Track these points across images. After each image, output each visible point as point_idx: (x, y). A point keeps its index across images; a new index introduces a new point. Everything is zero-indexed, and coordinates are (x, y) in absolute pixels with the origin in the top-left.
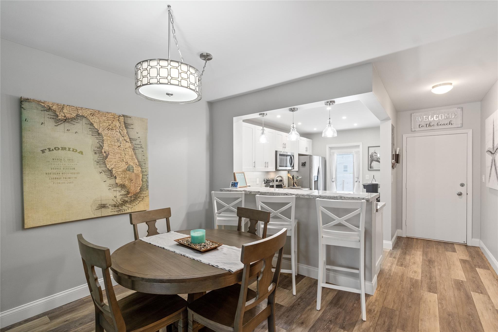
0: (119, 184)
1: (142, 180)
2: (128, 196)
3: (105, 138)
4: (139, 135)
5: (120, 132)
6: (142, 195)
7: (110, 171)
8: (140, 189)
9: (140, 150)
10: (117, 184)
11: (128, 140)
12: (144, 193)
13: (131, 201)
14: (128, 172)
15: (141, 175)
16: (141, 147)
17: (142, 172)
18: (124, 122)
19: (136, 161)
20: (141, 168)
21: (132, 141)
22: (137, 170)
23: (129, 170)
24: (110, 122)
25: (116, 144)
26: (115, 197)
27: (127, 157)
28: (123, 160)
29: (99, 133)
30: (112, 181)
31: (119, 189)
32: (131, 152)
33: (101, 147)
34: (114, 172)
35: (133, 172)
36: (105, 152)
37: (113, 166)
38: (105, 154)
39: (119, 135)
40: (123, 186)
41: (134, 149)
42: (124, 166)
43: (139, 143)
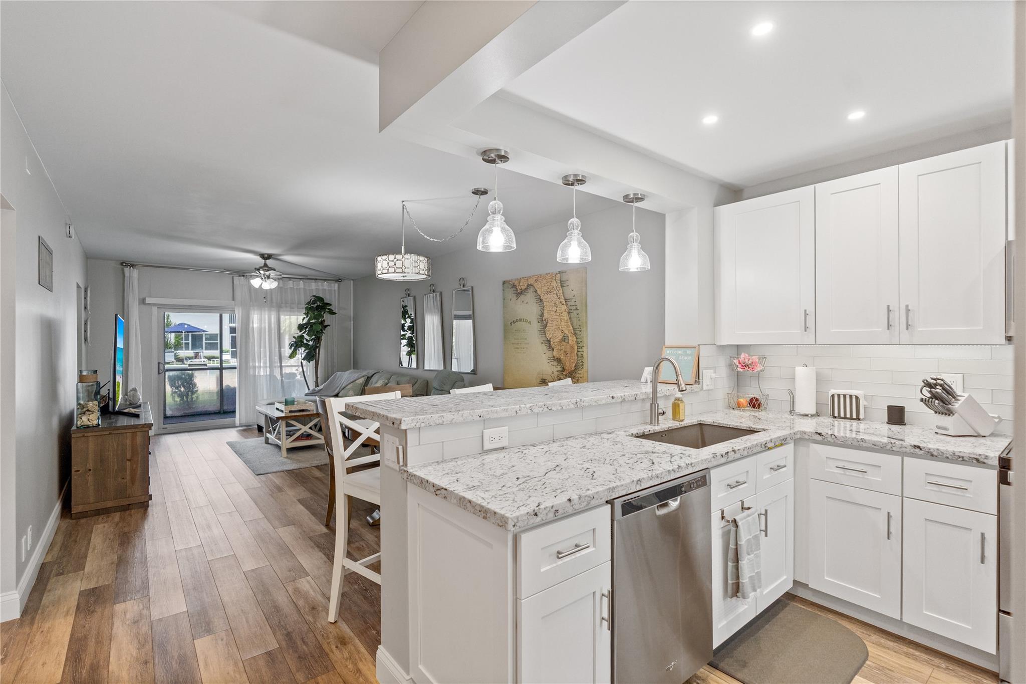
0: (555, 358)
1: (577, 354)
2: (564, 373)
3: (545, 303)
4: (574, 293)
5: (556, 294)
6: (577, 375)
7: (549, 341)
8: (575, 366)
9: (575, 312)
10: (554, 357)
11: (564, 302)
12: (579, 372)
14: (563, 343)
15: (576, 348)
16: (577, 309)
17: (577, 343)
18: (560, 280)
19: (571, 328)
20: (577, 338)
21: (567, 302)
22: (572, 340)
23: (564, 341)
24: (549, 284)
25: (553, 309)
26: (553, 373)
27: (563, 323)
28: (559, 328)
29: (541, 300)
30: (549, 354)
31: (555, 363)
32: (565, 315)
33: (542, 315)
34: (552, 343)
35: (568, 343)
36: (545, 320)
37: (550, 336)
38: (545, 322)
39: (556, 297)
40: (559, 360)
41: (569, 313)
42: (559, 335)
43: (574, 304)
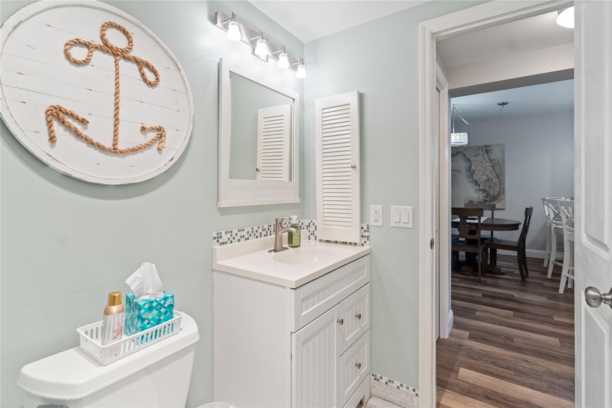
0: (481, 190)
1: (499, 188)
2: (489, 197)
3: (472, 162)
4: (497, 157)
5: (482, 157)
6: (499, 198)
7: (476, 181)
8: (498, 194)
9: (498, 166)
10: (480, 189)
11: (489, 161)
12: (501, 196)
13: (491, 201)
14: (488, 182)
15: (499, 184)
16: (499, 165)
17: (499, 182)
18: (486, 150)
19: (495, 174)
20: (499, 179)
21: (492, 161)
22: (496, 180)
23: (489, 181)
24: (476, 151)
25: (480, 164)
26: (479, 197)
27: (487, 172)
28: (485, 174)
29: (469, 160)
30: (477, 187)
31: (481, 192)
32: (490, 168)
33: (470, 167)
34: (478, 182)
35: (492, 182)
36: (473, 170)
37: (477, 178)
38: (472, 171)
39: (482, 158)
40: (484, 191)
41: (493, 167)
42: (485, 178)
43: (497, 162)
